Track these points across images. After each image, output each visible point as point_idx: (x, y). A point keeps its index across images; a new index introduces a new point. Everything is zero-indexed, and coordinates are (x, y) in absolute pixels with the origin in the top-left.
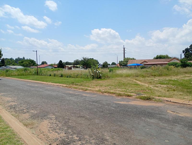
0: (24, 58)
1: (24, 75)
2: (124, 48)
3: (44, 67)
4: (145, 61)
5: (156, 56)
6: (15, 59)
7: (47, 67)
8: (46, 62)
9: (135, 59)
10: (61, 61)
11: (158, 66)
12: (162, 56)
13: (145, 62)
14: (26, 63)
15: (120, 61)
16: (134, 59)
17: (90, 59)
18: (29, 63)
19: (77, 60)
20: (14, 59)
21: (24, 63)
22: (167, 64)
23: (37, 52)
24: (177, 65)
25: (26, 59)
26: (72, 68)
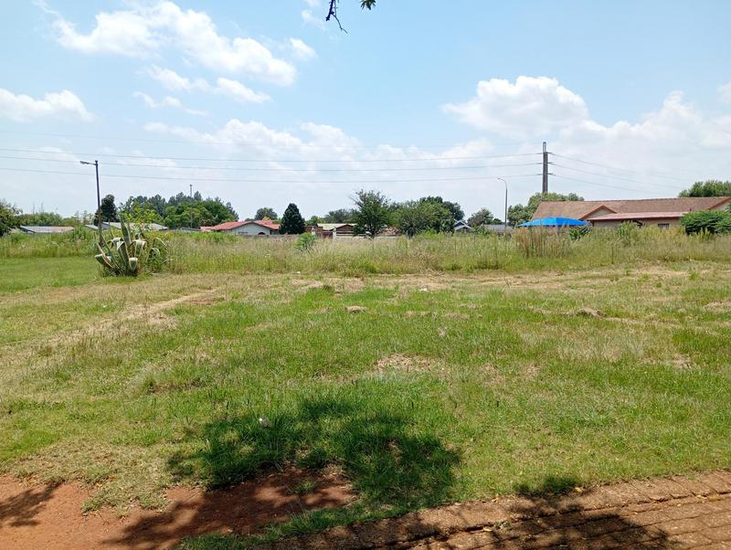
0: (198, 196)
2: (545, 155)
3: (231, 230)
4: (603, 208)
5: (689, 187)
6: (167, 201)
9: (582, 200)
12: (719, 185)
13: (602, 212)
14: (193, 216)
15: (513, 207)
16: (574, 198)
18: (204, 214)
20: (164, 200)
21: (184, 214)
24: (720, 223)
25: (204, 198)
26: (334, 234)
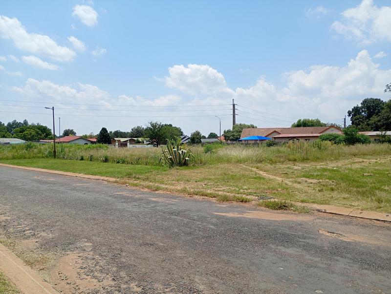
0: (26, 122)
1: (25, 158)
2: (234, 105)
3: (69, 142)
4: (275, 132)
5: (296, 122)
7: (74, 142)
8: (72, 130)
9: (256, 127)
10: (104, 130)
11: (302, 140)
12: (309, 121)
13: (275, 133)
14: (31, 134)
15: (226, 130)
16: (253, 127)
17: (165, 125)
18: (37, 133)
19: (138, 127)
20: (4, 124)
21: (25, 132)
22: (317, 137)
23: (53, 109)
24: (337, 139)
26: (128, 144)
